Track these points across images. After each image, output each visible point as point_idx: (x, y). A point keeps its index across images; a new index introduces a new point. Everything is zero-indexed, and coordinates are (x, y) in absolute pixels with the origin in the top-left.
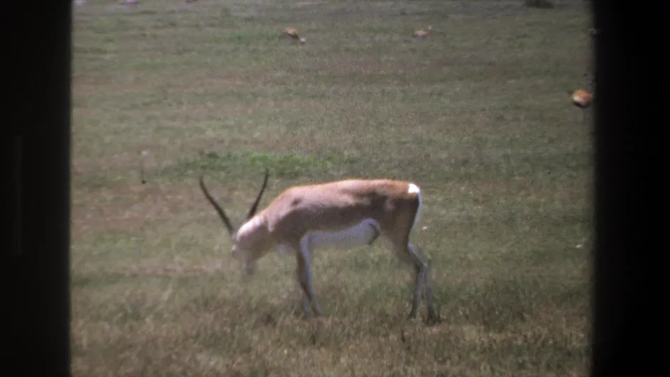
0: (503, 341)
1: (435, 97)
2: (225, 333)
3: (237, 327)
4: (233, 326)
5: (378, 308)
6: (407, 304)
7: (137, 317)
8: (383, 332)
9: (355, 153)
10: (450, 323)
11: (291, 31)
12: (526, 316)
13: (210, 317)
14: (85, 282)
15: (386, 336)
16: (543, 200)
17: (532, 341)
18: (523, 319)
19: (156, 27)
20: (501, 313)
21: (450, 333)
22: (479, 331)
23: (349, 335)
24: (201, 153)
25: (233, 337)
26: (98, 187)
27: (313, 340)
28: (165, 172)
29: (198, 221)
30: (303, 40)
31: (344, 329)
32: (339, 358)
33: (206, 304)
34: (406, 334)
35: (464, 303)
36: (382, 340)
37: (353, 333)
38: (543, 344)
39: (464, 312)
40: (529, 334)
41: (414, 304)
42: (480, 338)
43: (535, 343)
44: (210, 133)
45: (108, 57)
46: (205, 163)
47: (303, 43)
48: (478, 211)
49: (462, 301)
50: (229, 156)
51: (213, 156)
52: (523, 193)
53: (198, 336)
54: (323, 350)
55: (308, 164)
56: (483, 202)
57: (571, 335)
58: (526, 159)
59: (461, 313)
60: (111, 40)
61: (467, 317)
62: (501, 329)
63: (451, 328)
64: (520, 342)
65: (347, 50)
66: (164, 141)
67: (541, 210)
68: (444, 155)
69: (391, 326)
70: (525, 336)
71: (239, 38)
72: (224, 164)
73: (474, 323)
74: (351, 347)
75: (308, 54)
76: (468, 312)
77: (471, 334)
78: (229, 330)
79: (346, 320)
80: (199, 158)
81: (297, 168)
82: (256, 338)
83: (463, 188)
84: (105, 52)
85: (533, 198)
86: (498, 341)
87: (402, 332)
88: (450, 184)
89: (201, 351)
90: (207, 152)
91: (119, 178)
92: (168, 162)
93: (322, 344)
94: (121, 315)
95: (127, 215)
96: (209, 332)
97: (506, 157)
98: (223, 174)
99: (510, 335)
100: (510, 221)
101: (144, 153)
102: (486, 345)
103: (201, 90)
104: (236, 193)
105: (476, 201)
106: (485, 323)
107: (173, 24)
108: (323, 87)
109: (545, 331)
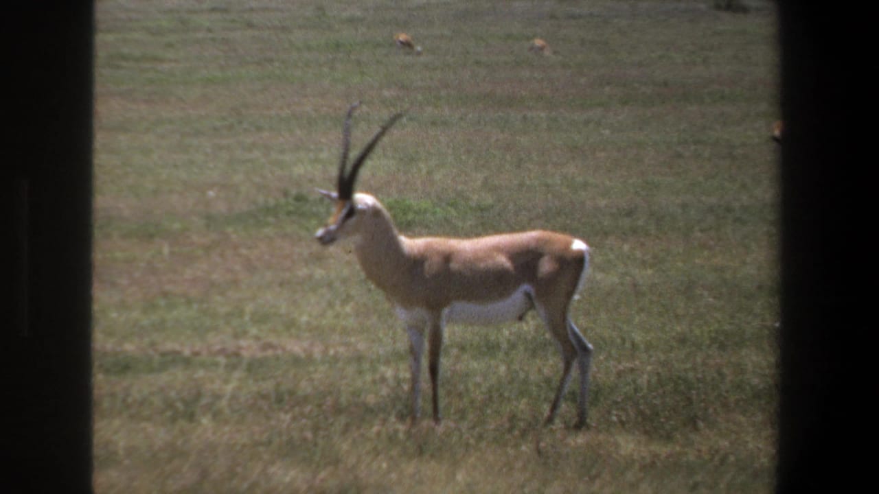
0: (669, 456)
1: (591, 126)
2: (305, 440)
3: (321, 432)
4: (316, 429)
5: (506, 409)
6: (545, 406)
7: (191, 416)
8: (514, 442)
9: (489, 200)
10: (599, 432)
11: (402, 37)
12: (701, 424)
13: (285, 418)
14: (125, 367)
15: (516, 446)
16: (733, 264)
17: (707, 457)
18: (695, 427)
19: (227, 29)
20: (668, 420)
21: (600, 445)
22: (639, 442)
23: (468, 445)
24: (286, 194)
25: (316, 445)
26: (151, 236)
27: (421, 451)
28: (238, 219)
29: (281, 285)
30: (419, 48)
31: (461, 437)
32: (454, 475)
33: (280, 400)
34: (543, 444)
35: (618, 405)
36: (511, 451)
37: (472, 441)
38: (723, 461)
39: (619, 417)
40: (704, 448)
42: (640, 452)
43: (712, 460)
44: (299, 170)
45: (166, 66)
46: (291, 208)
47: (419, 54)
48: (645, 276)
49: (616, 403)
50: (322, 200)
51: (300, 198)
52: (706, 253)
53: (270, 442)
54: (433, 463)
55: (426, 211)
56: (652, 265)
57: (759, 449)
58: (711, 210)
59: (615, 418)
60: (170, 45)
61: (622, 423)
62: (669, 438)
63: (601, 437)
64: (691, 457)
65: (478, 63)
66: (238, 178)
67: (729, 276)
68: (602, 203)
70: (699, 451)
71: (338, 46)
72: (314, 209)
73: (632, 433)
74: (472, 460)
75: (426, 66)
76: (624, 419)
77: (628, 445)
78: (309, 435)
79: (464, 426)
80: (282, 201)
81: (410, 217)
82: (345, 447)
83: (626, 246)
84: (162, 60)
85: (718, 260)
86: (663, 455)
87: (538, 442)
88: (609, 241)
89: (272, 463)
90: (294, 192)
91: (177, 225)
92: (241, 206)
93: (432, 456)
94: (169, 413)
95: (188, 273)
96: (284, 438)
97: (684, 206)
99: (678, 449)
100: (688, 290)
101: (211, 193)
102: (648, 460)
103: (286, 112)
105: (644, 264)
106: (646, 432)
107: (250, 25)
108: (447, 111)
109: (725, 443)
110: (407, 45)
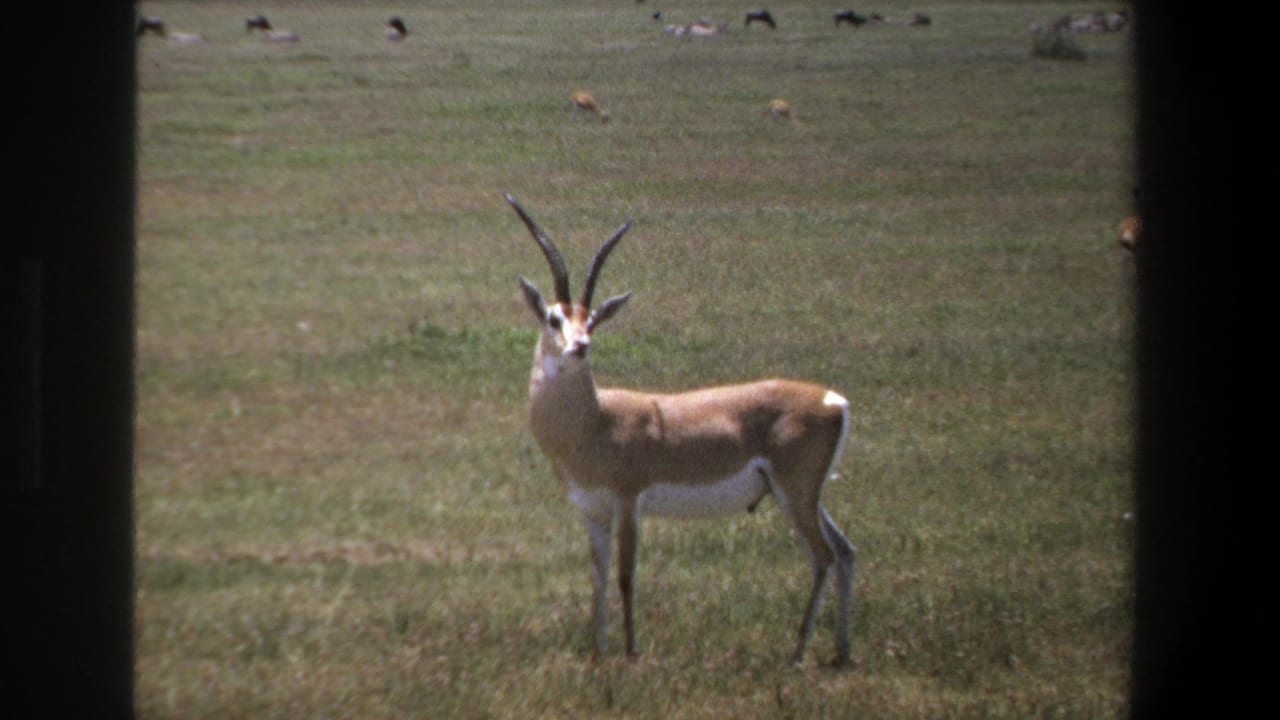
0: (968, 708)
1: (857, 226)
2: (438, 684)
3: (463, 675)
5: (733, 639)
6: (789, 634)
7: (272, 652)
8: (743, 688)
9: (705, 332)
10: (868, 672)
11: (582, 97)
12: (1015, 659)
13: (411, 655)
14: (178, 578)
15: (747, 694)
16: (1062, 428)
17: (1025, 709)
18: (1008, 664)
19: (328, 87)
20: (968, 654)
21: (868, 691)
22: (925, 688)
23: (676, 692)
24: (412, 328)
25: (455, 693)
26: (216, 388)
28: (343, 363)
29: (404, 459)
31: (666, 680)
33: (403, 624)
34: (786, 691)
35: (896, 633)
36: (740, 702)
37: (683, 687)
39: (896, 651)
40: (1021, 695)
41: (803, 632)
42: (927, 702)
43: (1032, 712)
44: (430, 291)
45: (237, 141)
46: (420, 347)
47: (605, 120)
48: (934, 444)
49: (893, 629)
50: (464, 335)
51: (431, 332)
52: (1023, 412)
53: (387, 689)
56: (945, 429)
57: (1101, 697)
58: (1032, 349)
59: (890, 653)
60: (244, 110)
61: (901, 658)
62: (969, 682)
63: (871, 680)
64: (1002, 711)
65: (693, 135)
66: (340, 305)
67: (1056, 445)
68: (873, 338)
69: (757, 675)
70: (1013, 699)
71: (488, 110)
72: (454, 349)
73: (914, 673)
75: (619, 143)
76: (904, 652)
77: (910, 693)
79: (671, 663)
80: (407, 337)
82: (499, 695)
83: (908, 401)
84: (231, 132)
85: (1042, 422)
86: (960, 706)
87: (779, 687)
88: (883, 395)
90: (422, 324)
91: (254, 372)
92: (347, 344)
93: (624, 709)
94: (241, 648)
95: (268, 443)
96: (409, 684)
97: (993, 341)
98: (452, 368)
99: (982, 696)
100: (997, 466)
101: (303, 326)
102: (937, 715)
103: (410, 208)
104: (478, 404)
105: (933, 427)
106: (936, 673)
107: (361, 82)
109: (1050, 689)
110: (587, 107)
